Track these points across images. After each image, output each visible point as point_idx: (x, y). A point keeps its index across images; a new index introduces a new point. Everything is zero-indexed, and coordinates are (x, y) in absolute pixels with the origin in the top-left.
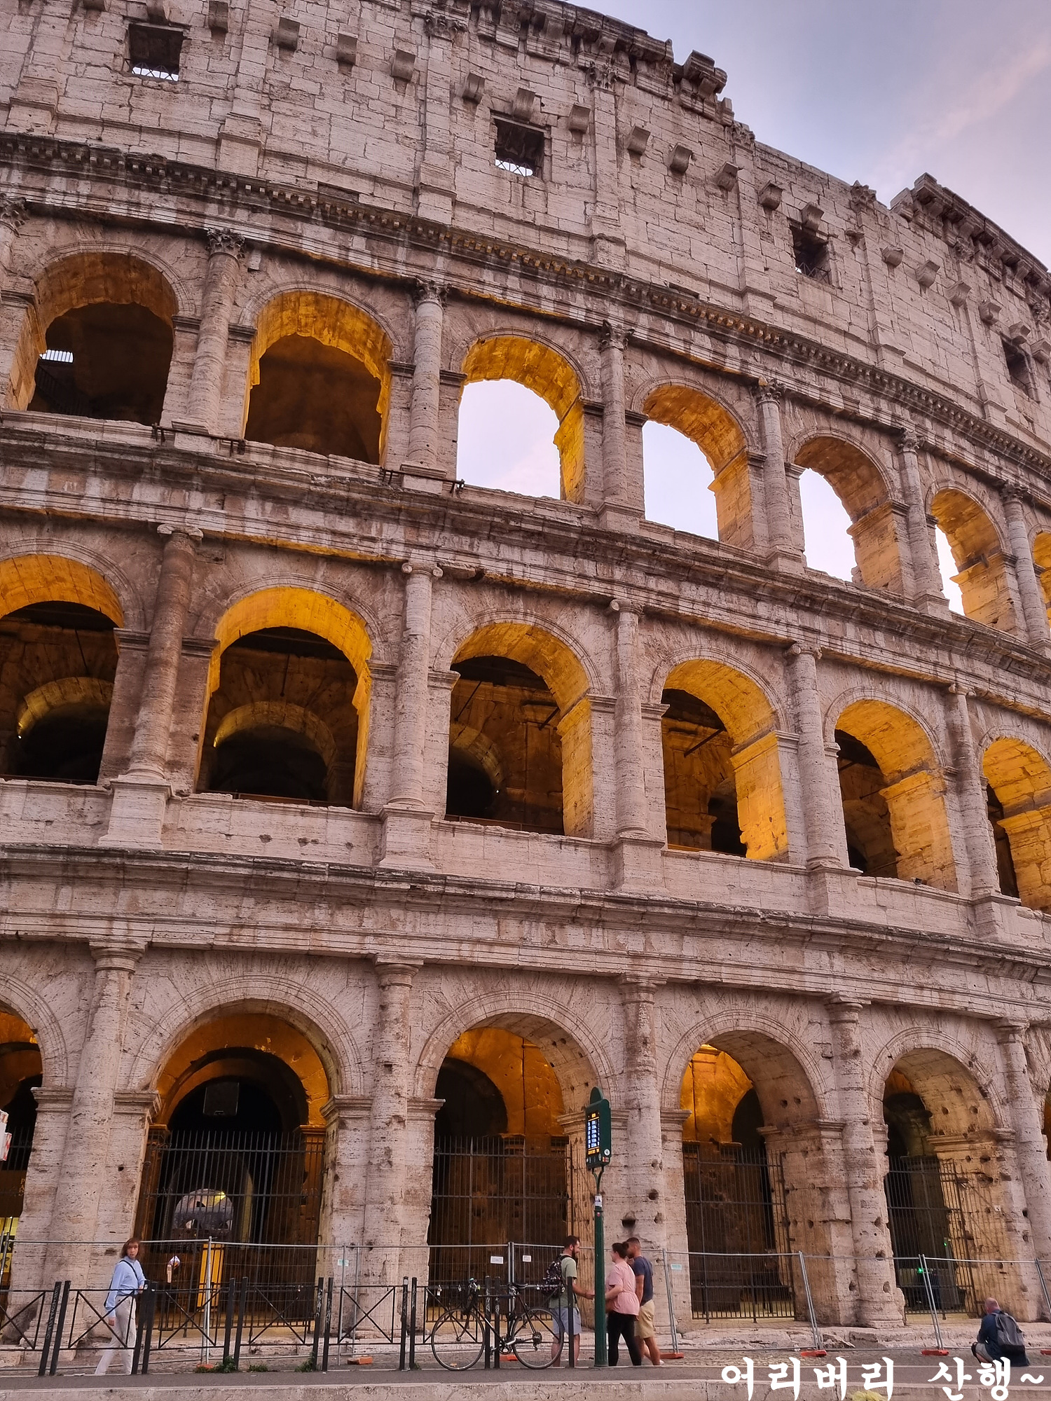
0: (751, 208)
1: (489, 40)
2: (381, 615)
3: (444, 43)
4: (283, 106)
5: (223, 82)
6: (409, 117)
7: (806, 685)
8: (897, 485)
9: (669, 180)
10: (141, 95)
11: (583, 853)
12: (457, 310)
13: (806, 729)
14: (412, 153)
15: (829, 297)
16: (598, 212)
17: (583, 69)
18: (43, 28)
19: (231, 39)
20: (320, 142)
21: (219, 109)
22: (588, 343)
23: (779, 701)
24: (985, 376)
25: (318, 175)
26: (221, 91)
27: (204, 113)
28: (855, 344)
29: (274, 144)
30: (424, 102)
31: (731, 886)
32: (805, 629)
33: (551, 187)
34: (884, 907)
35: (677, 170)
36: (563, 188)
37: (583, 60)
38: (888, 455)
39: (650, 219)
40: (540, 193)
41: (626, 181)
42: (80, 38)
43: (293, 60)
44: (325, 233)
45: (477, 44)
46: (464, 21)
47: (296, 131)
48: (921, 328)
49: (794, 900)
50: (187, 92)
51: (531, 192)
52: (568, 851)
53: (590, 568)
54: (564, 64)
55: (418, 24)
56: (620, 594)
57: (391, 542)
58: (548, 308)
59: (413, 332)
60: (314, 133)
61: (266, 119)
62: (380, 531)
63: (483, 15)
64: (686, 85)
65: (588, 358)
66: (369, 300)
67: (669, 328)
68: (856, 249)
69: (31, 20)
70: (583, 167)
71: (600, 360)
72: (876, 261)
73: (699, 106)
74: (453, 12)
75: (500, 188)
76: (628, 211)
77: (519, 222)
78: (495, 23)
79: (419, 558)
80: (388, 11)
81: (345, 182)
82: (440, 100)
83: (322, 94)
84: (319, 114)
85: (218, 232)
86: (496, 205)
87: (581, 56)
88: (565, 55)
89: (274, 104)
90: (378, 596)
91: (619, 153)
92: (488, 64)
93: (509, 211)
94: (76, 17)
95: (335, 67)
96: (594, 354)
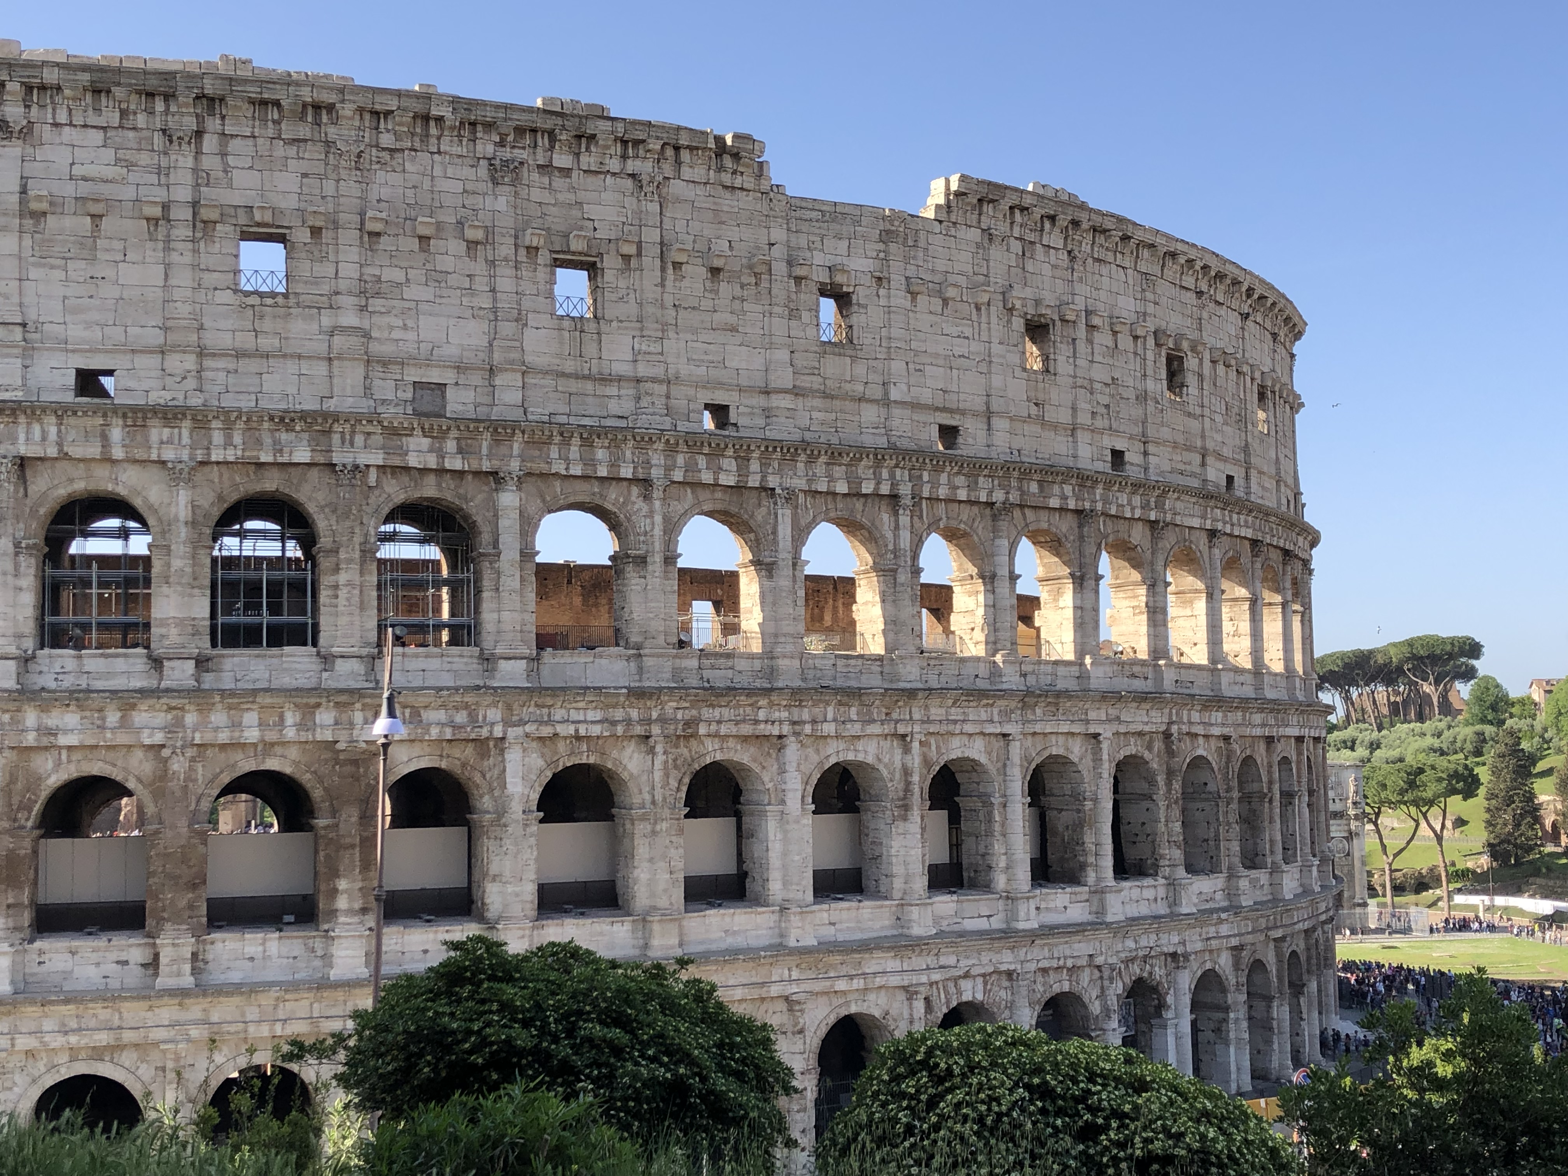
0: (781, 287)
1: (546, 168)
2: (488, 776)
3: (507, 188)
4: (376, 304)
5: (325, 289)
6: (481, 284)
7: (791, 768)
8: (891, 547)
9: (708, 284)
10: (262, 317)
11: (627, 926)
12: (530, 486)
13: (789, 802)
14: (485, 326)
15: (848, 360)
16: (644, 348)
17: (633, 176)
18: (175, 257)
19: (327, 236)
20: (411, 336)
21: (327, 320)
22: (635, 490)
23: (771, 780)
24: (997, 381)
25: (413, 375)
26: (325, 298)
27: (316, 327)
28: (869, 406)
29: (375, 348)
30: (493, 262)
31: (726, 932)
32: (794, 723)
33: (604, 327)
34: (834, 924)
35: (715, 271)
36: (614, 324)
37: (632, 166)
38: (885, 517)
39: (689, 337)
40: (595, 336)
41: (669, 300)
42: (205, 260)
43: (381, 247)
44: (426, 442)
45: (535, 176)
46: (523, 155)
47: (391, 328)
48: (937, 355)
49: (770, 932)
50: (298, 305)
51: (586, 337)
52: (617, 927)
53: (634, 714)
54: (614, 174)
55: (483, 170)
56: (656, 730)
57: (492, 724)
58: (603, 472)
59: (496, 516)
60: (405, 327)
61: (366, 325)
62: (485, 717)
63: (540, 143)
64: (728, 161)
65: (636, 506)
66: (461, 491)
67: (702, 462)
68: (882, 292)
69: (161, 245)
70: (632, 296)
71: (645, 508)
72: (900, 299)
73: (738, 182)
74: (513, 147)
75: (561, 343)
76: (671, 334)
77: (577, 376)
78: (552, 148)
79: (512, 732)
80: (456, 160)
81: (434, 376)
82: (506, 259)
83: (408, 280)
84: (407, 305)
85: (344, 465)
86: (557, 361)
87: (630, 162)
88: (614, 165)
89: (371, 301)
90: (486, 763)
91: (663, 269)
92: (546, 197)
93: (569, 366)
94: (199, 235)
95: (415, 244)
96: (640, 504)
